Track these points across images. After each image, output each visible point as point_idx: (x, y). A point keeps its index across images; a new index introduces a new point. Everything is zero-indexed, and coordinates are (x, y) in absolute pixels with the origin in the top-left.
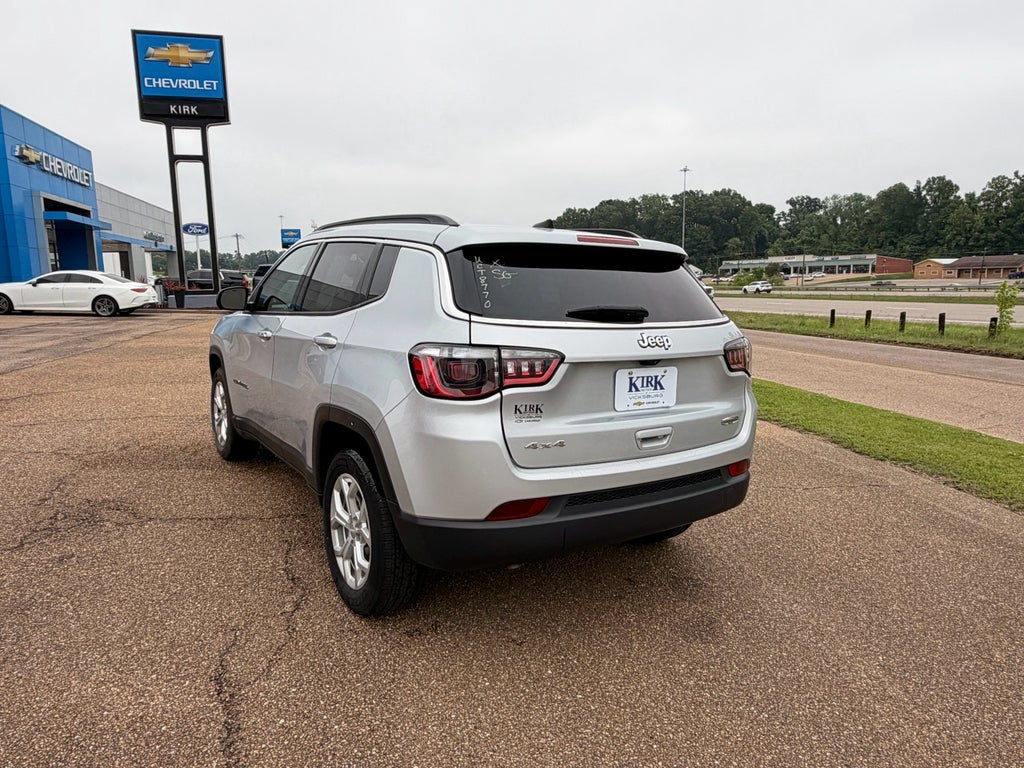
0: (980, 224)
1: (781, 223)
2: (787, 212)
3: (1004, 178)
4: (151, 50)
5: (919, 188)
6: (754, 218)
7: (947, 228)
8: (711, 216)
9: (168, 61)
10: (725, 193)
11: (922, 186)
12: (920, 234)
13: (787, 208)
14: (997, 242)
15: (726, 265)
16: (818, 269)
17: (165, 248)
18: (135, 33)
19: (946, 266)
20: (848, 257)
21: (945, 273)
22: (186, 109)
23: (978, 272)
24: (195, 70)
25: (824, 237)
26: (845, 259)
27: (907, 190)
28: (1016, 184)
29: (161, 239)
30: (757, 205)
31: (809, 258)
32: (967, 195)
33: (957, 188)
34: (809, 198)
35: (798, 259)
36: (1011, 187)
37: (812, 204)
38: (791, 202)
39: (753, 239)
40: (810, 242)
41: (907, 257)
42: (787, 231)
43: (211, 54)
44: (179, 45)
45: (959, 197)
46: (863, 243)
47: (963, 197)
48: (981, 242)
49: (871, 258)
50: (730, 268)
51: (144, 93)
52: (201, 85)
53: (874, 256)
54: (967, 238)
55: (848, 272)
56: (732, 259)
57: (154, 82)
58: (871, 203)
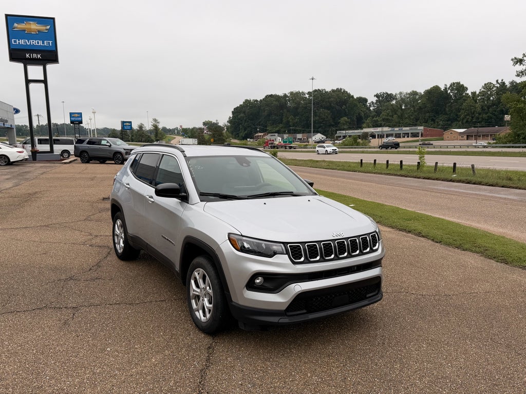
0: (479, 109)
1: (371, 108)
2: (375, 101)
3: (491, 83)
4: (16, 25)
5: (446, 88)
6: (355, 106)
7: (462, 111)
8: (330, 104)
9: (25, 31)
10: (339, 91)
11: (448, 87)
12: (447, 114)
13: (375, 99)
14: (488, 120)
15: (339, 133)
16: (391, 135)
17: (8, 126)
18: (7, 16)
19: (460, 133)
20: (408, 128)
21: (460, 137)
22: (35, 56)
23: (477, 137)
24: (39, 35)
25: (395, 116)
26: (406, 129)
27: (440, 90)
28: (497, 87)
29: (7, 121)
30: (357, 98)
31: (386, 129)
32: (472, 93)
33: (467, 89)
34: (387, 93)
35: (379, 129)
36: (494, 89)
37: (389, 97)
38: (377, 96)
39: (355, 118)
40: (387, 119)
41: (441, 128)
42: (375, 113)
43: (48, 27)
44: (31, 22)
45: (468, 94)
46: (417, 120)
47: (470, 94)
48: (480, 119)
49: (421, 128)
50: (342, 135)
51: (12, 47)
52: (43, 43)
53: (422, 128)
54: (473, 117)
55: (408, 137)
56: (343, 130)
57: (17, 42)
58: (421, 96)
